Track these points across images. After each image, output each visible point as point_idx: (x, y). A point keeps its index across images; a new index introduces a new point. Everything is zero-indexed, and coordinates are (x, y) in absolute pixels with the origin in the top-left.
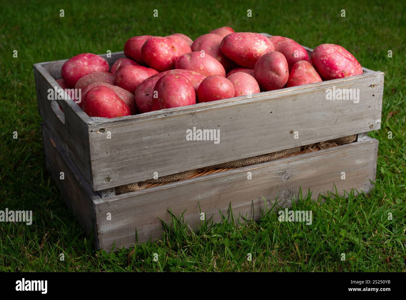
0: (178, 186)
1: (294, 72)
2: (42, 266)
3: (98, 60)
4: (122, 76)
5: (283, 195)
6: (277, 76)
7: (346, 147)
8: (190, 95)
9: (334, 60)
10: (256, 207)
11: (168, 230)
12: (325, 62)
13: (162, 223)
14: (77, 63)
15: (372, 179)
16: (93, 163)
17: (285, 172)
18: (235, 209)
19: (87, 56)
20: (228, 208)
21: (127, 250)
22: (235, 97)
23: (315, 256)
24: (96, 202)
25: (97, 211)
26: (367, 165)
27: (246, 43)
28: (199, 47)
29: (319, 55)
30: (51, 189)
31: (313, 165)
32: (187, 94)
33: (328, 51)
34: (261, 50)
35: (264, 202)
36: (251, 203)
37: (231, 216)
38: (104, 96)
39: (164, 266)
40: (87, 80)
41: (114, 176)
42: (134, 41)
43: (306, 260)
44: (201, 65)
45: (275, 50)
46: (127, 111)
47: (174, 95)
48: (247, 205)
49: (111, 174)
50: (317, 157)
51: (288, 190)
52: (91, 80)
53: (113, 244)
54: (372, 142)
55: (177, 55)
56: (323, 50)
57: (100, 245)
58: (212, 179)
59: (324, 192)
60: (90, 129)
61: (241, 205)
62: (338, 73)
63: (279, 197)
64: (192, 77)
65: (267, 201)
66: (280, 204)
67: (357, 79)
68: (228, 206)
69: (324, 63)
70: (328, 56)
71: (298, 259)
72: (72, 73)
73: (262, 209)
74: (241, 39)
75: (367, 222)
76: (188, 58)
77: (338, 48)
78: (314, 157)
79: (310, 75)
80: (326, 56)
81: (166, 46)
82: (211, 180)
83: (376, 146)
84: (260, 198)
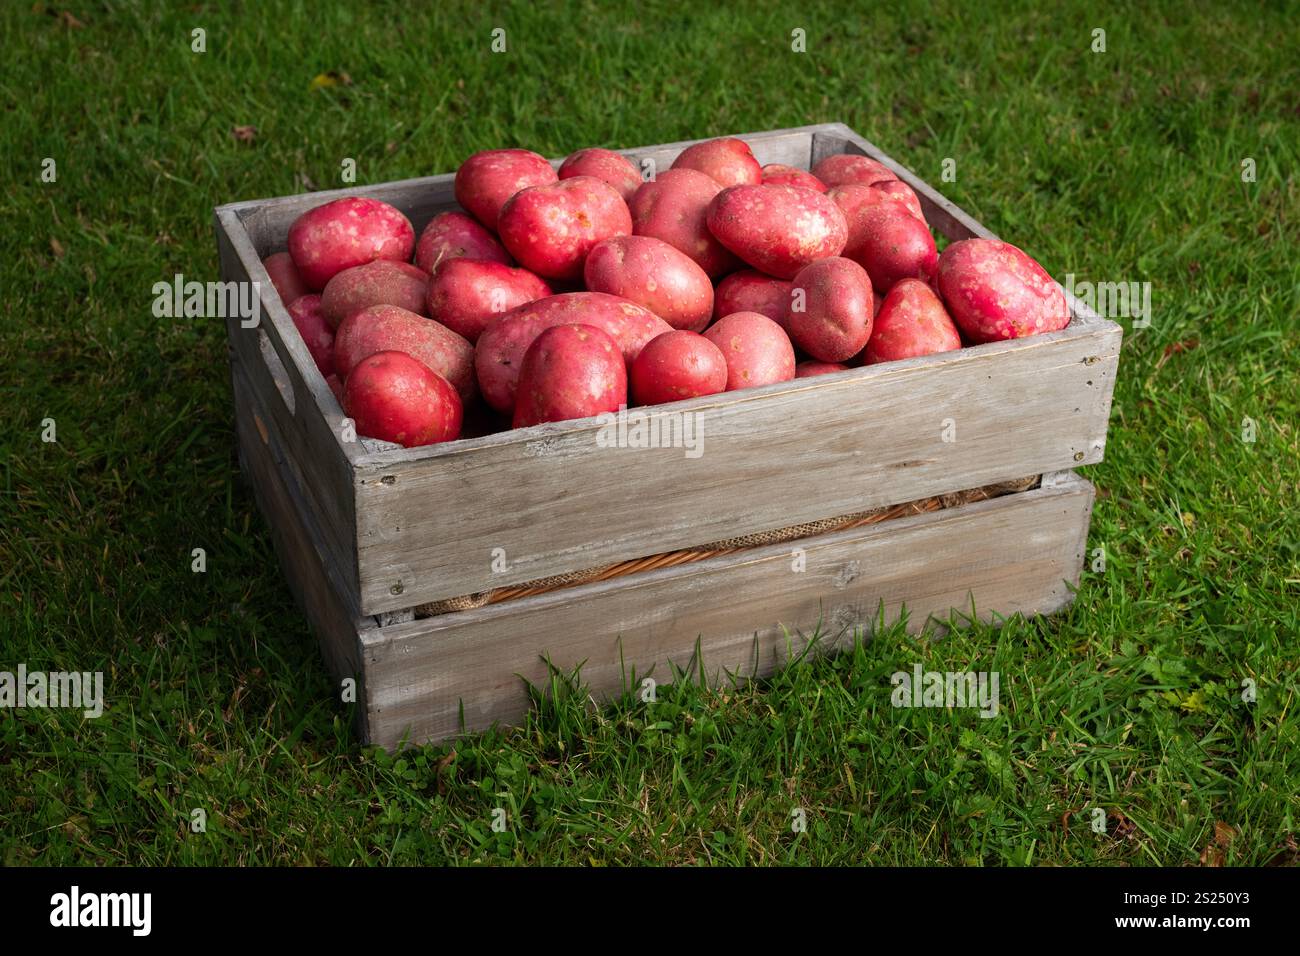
0: (571, 602)
1: (888, 314)
2: (231, 785)
3: (384, 222)
4: (445, 294)
5: (834, 619)
6: (841, 333)
7: (1009, 506)
8: (611, 387)
9: (994, 292)
10: (762, 647)
11: (539, 702)
12: (969, 294)
13: (527, 685)
14: (330, 229)
15: (1070, 580)
16: (363, 554)
17: (844, 566)
18: (711, 652)
19: (356, 210)
20: (692, 650)
21: (438, 750)
22: (726, 390)
23: (891, 799)
24: (365, 639)
25: (368, 661)
26: (1061, 545)
27: (773, 220)
28: (652, 206)
29: (957, 276)
30: (252, 540)
31: (916, 549)
32: (604, 384)
33: (981, 267)
34: (810, 240)
35: (784, 636)
36: (751, 637)
37: (698, 669)
38: (396, 383)
39: (523, 804)
40: (355, 289)
41: (412, 580)
42: (482, 169)
43: (866, 808)
44: (651, 281)
45: (843, 255)
46: (452, 411)
47: (571, 387)
48: (743, 643)
49: (405, 578)
50: (929, 531)
51: (850, 606)
52: (366, 290)
53: (403, 735)
54: (1078, 492)
55: (591, 237)
56: (970, 261)
57: (372, 735)
58: (656, 586)
59: (943, 611)
60: (358, 479)
61: (726, 643)
62: (1002, 326)
63: (825, 623)
64: (623, 323)
65: (791, 634)
66: (827, 640)
67: (1048, 346)
68: (693, 644)
69: (966, 298)
70: (980, 281)
71: (847, 802)
72: (316, 255)
73: (779, 651)
74: (761, 206)
75: (1036, 709)
76: (617, 256)
77: (1008, 259)
78: (925, 530)
79: (927, 326)
80: (974, 279)
81: (564, 215)
82: (653, 586)
83: (1088, 502)
84: (776, 625)
